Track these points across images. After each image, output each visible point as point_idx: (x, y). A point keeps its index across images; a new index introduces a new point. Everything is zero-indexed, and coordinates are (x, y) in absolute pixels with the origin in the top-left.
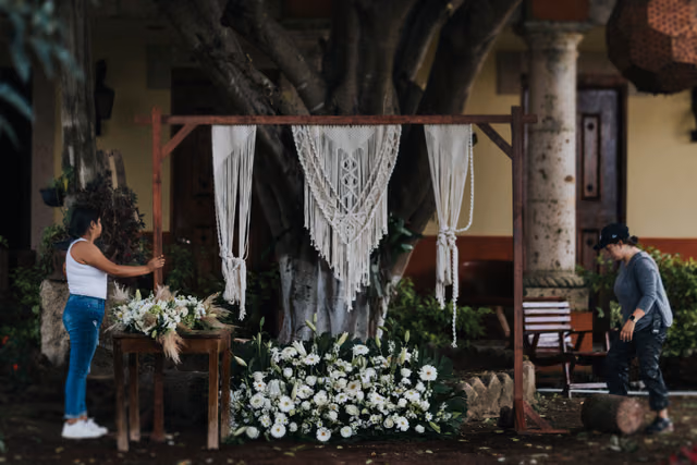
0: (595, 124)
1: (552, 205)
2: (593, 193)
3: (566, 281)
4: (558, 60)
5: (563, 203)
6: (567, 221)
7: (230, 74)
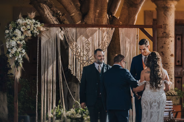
0: (180, 38)
1: (166, 65)
2: (180, 63)
3: (171, 94)
4: (168, 11)
5: (170, 64)
6: (172, 71)
7: (45, 10)
